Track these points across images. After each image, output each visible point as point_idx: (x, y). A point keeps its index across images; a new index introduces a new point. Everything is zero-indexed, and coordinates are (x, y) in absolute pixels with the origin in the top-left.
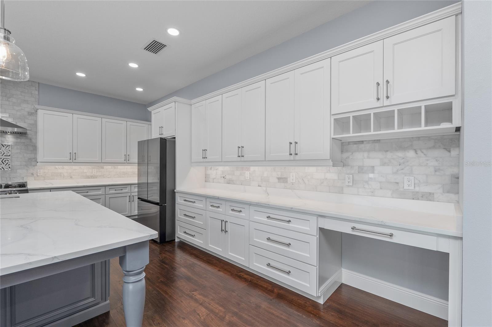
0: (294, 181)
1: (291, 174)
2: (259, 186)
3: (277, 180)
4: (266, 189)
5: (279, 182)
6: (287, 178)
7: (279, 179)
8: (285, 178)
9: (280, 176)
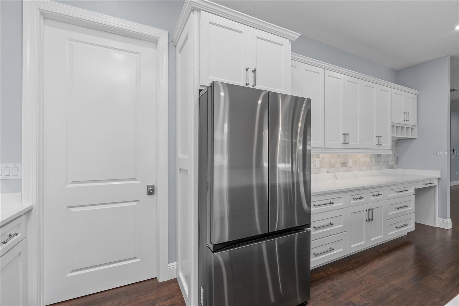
0: (351, 165)
1: (350, 159)
2: (327, 172)
3: (340, 165)
4: (335, 174)
5: (342, 167)
6: (347, 163)
7: (342, 164)
8: (346, 163)
9: (342, 162)
